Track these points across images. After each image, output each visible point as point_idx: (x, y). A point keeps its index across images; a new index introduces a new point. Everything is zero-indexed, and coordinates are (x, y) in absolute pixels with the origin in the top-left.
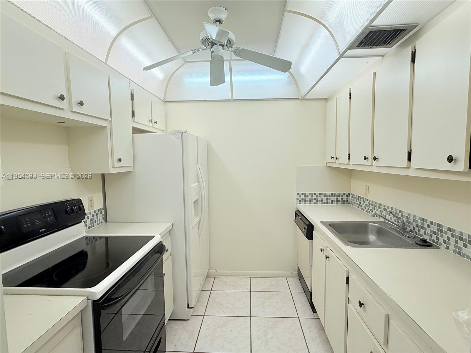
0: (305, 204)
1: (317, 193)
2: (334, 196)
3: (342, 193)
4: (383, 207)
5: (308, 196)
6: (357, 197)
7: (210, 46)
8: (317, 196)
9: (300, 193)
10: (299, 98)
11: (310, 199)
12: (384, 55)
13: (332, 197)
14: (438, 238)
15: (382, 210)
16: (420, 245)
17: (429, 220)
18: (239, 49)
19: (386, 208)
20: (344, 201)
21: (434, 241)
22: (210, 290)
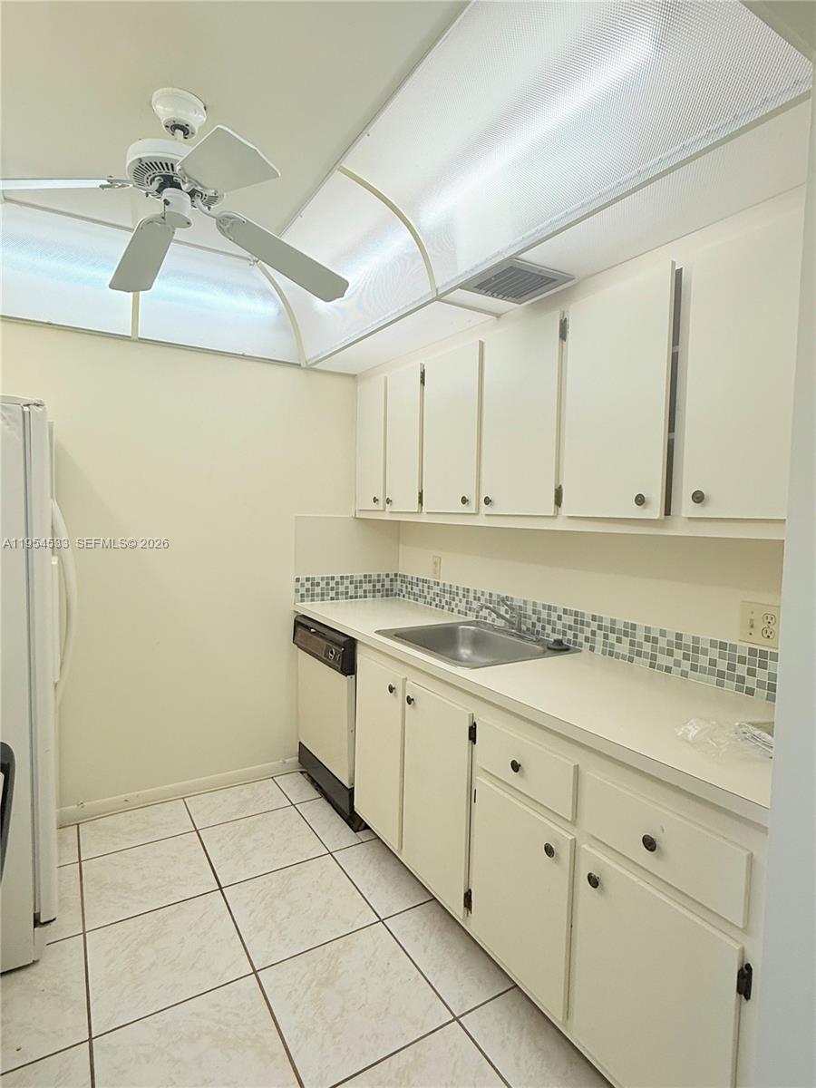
0: (313, 600)
1: (337, 576)
2: (370, 582)
3: (383, 574)
4: (471, 595)
5: (318, 584)
6: (415, 581)
7: (156, 185)
8: (337, 583)
9: (303, 577)
10: (300, 365)
11: (322, 589)
12: (502, 314)
13: (365, 583)
14: (575, 636)
15: (471, 599)
16: (555, 650)
17: (561, 606)
18: (234, 218)
19: (479, 595)
20: (387, 590)
21: (569, 641)
22: (77, 860)
